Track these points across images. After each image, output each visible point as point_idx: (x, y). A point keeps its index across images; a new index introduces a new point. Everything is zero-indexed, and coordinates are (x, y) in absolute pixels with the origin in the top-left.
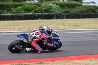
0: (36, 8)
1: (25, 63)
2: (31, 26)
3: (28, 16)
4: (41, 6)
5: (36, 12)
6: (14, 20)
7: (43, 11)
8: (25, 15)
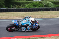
6: (26, 11)
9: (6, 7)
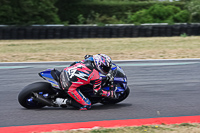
0: (176, 12)
1: (153, 125)
2: (167, 50)
3: (159, 28)
4: (187, 8)
5: (176, 20)
6: (131, 36)
7: (191, 18)
8: (154, 27)
9: (62, 20)
